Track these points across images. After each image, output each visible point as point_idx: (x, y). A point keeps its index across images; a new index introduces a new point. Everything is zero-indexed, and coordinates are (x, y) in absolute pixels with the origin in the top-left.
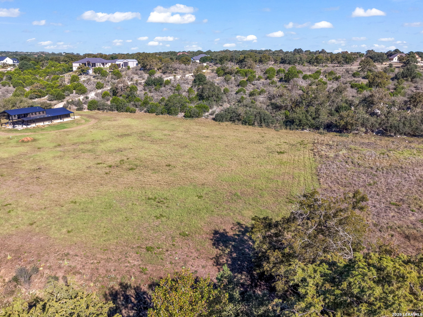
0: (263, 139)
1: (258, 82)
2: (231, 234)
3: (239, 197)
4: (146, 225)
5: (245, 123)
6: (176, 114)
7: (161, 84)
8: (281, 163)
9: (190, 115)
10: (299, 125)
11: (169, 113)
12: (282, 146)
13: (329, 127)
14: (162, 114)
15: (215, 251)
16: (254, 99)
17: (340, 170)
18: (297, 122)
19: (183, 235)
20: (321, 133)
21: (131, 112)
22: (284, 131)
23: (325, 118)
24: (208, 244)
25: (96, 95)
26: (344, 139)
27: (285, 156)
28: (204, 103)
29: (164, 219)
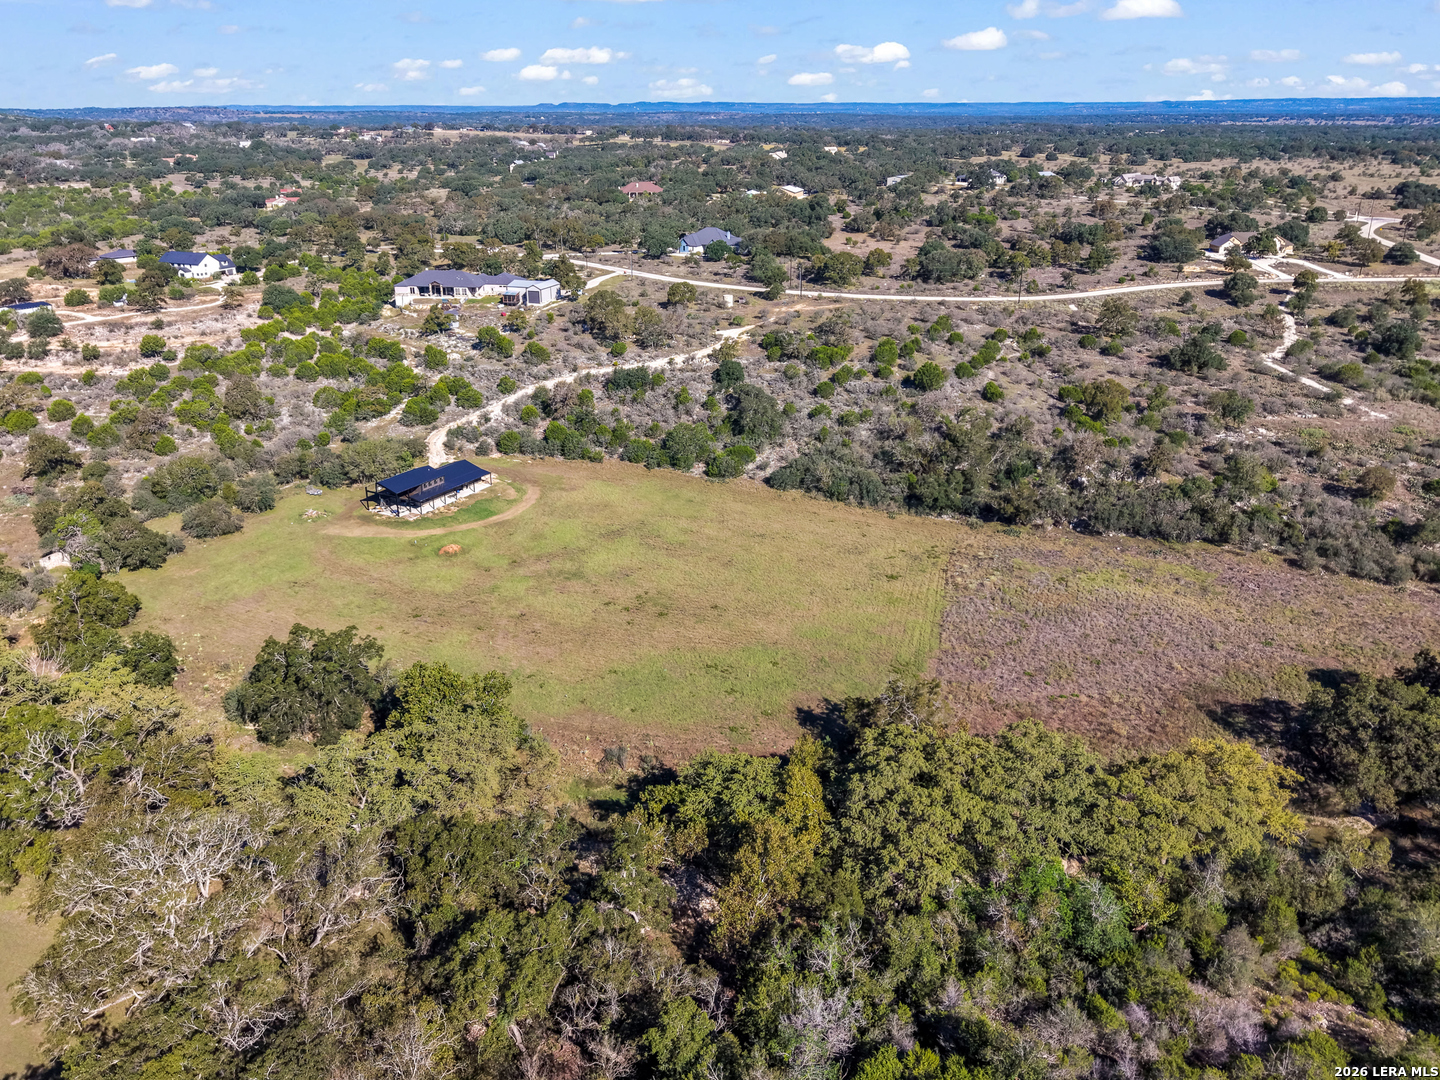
0: (863, 541)
1: (858, 383)
2: (817, 711)
3: (827, 665)
4: (718, 702)
5: (830, 494)
6: (689, 467)
7: (644, 384)
8: (891, 601)
9: (716, 471)
10: (933, 508)
11: (674, 463)
12: (897, 561)
13: (987, 513)
14: (659, 466)
15: (802, 730)
16: (847, 433)
17: (977, 617)
18: (930, 501)
19: (765, 713)
20: (971, 526)
21: (592, 459)
22: (905, 517)
23: (983, 493)
24: (795, 724)
25: (506, 409)
26: (1008, 541)
27: (898, 584)
28: (743, 441)
29: (738, 695)
